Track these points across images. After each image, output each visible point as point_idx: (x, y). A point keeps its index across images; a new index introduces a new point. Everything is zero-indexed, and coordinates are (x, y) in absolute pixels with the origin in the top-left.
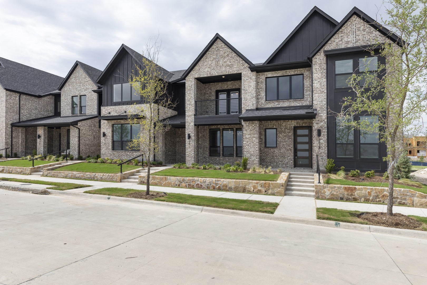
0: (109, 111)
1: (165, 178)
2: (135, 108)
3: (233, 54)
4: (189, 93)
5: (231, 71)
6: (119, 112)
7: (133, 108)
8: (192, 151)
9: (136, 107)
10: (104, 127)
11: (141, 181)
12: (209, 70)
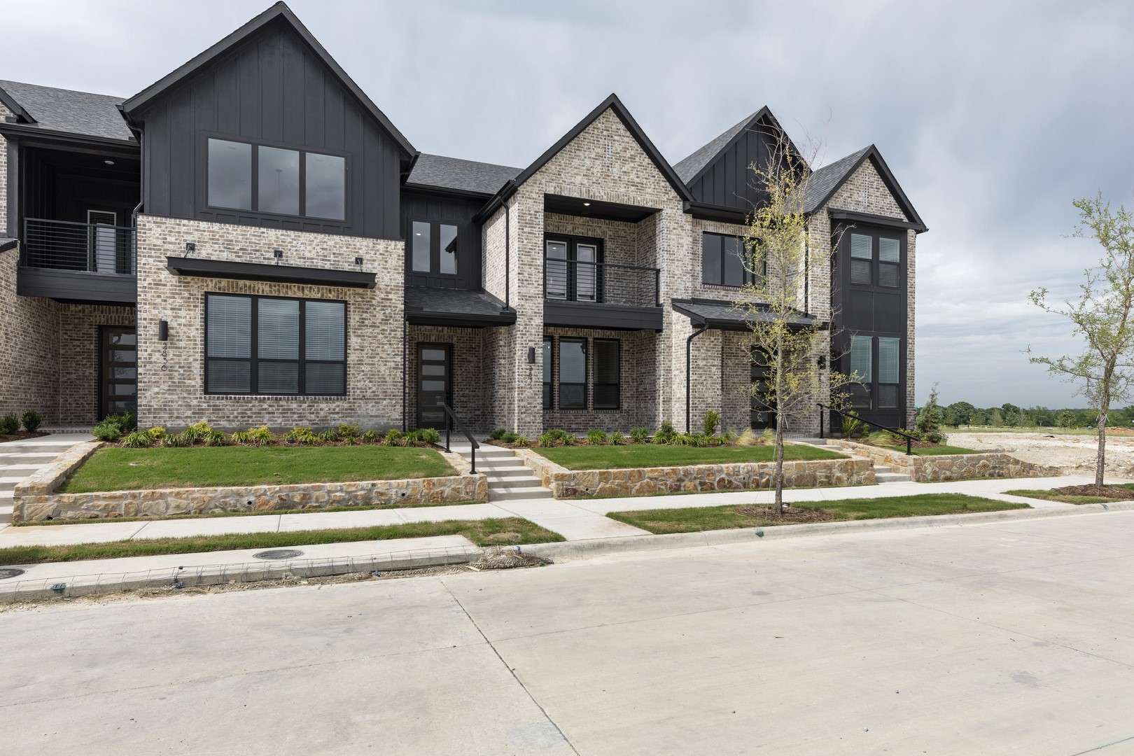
0: (190, 239)
1: (639, 471)
2: (325, 246)
3: (645, 158)
4: (529, 233)
5: (639, 199)
6: (241, 249)
7: (315, 243)
8: (537, 397)
9: (331, 243)
10: (158, 301)
11: (567, 490)
12: (585, 182)
